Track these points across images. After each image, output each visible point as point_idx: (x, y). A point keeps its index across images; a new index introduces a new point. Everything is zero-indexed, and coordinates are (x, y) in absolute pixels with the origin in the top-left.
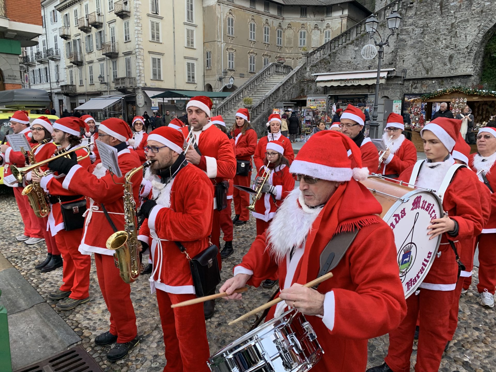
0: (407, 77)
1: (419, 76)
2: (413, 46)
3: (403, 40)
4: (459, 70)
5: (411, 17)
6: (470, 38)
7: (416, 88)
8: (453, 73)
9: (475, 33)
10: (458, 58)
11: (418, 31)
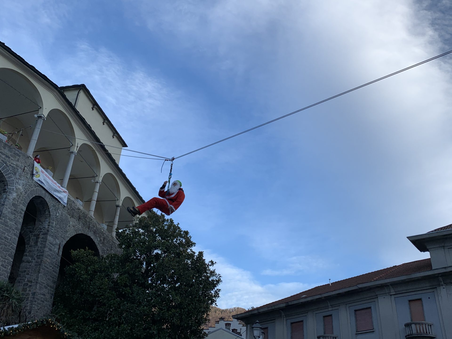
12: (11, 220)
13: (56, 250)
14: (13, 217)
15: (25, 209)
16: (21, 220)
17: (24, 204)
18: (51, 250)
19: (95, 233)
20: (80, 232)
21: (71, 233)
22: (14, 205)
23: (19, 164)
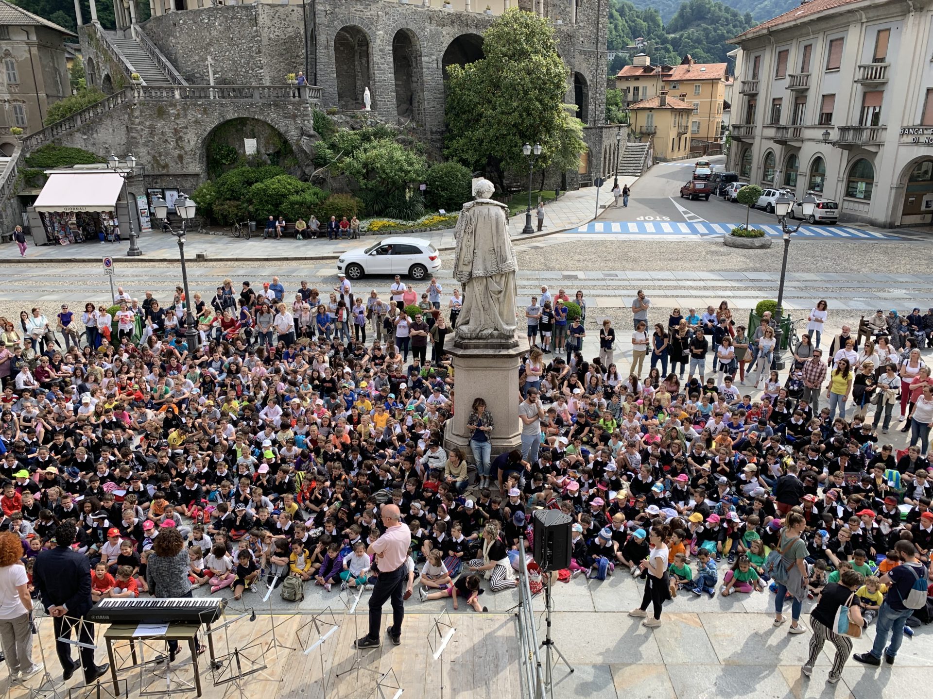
0: (147, 173)
1: (157, 172)
2: (145, 145)
3: (135, 138)
4: (190, 168)
5: (137, 117)
6: (192, 143)
7: (156, 183)
8: (185, 171)
9: (196, 139)
10: (187, 159)
11: (146, 131)
12: (382, 64)
13: (435, 65)
14: (383, 61)
15: (391, 48)
16: (392, 59)
17: (389, 45)
18: (428, 68)
19: (477, 26)
20: (457, 35)
21: (447, 41)
22: (381, 50)
23: (372, 12)
